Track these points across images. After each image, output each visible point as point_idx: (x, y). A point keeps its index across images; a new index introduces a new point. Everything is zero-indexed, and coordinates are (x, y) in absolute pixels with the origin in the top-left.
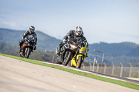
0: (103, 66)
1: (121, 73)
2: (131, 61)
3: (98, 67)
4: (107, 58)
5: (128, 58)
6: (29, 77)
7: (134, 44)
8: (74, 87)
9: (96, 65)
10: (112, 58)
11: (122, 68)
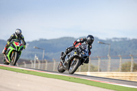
0: (45, 62)
3: (39, 64)
4: (47, 54)
8: (19, 85)
9: (37, 62)
10: (52, 54)
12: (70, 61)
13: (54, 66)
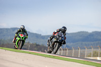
0: (66, 50)
1: (79, 54)
2: (86, 45)
3: (62, 51)
5: (84, 43)
6: (13, 62)
7: (87, 32)
10: (72, 44)
11: (79, 50)
12: (53, 45)
13: (73, 53)
